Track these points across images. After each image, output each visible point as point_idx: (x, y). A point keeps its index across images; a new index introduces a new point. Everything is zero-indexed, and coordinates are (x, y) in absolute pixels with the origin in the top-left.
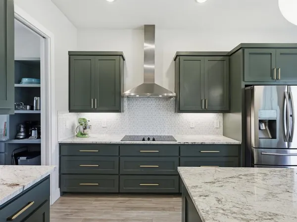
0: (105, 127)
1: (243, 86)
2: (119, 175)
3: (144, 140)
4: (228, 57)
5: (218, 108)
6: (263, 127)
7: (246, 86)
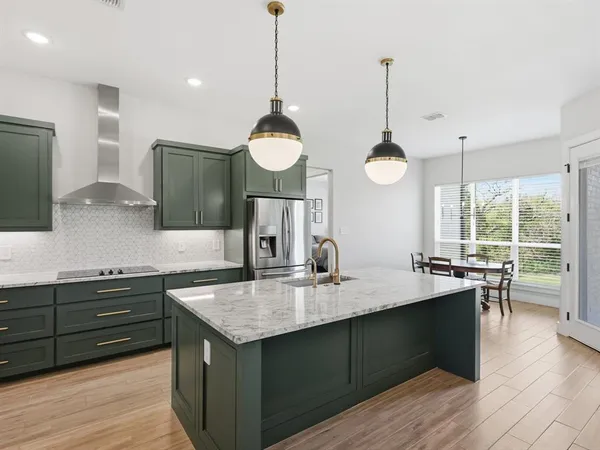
0: (10, 260)
1: (245, 197)
2: (55, 336)
3: (102, 274)
4: (228, 157)
5: (218, 223)
6: (264, 244)
7: (248, 197)
